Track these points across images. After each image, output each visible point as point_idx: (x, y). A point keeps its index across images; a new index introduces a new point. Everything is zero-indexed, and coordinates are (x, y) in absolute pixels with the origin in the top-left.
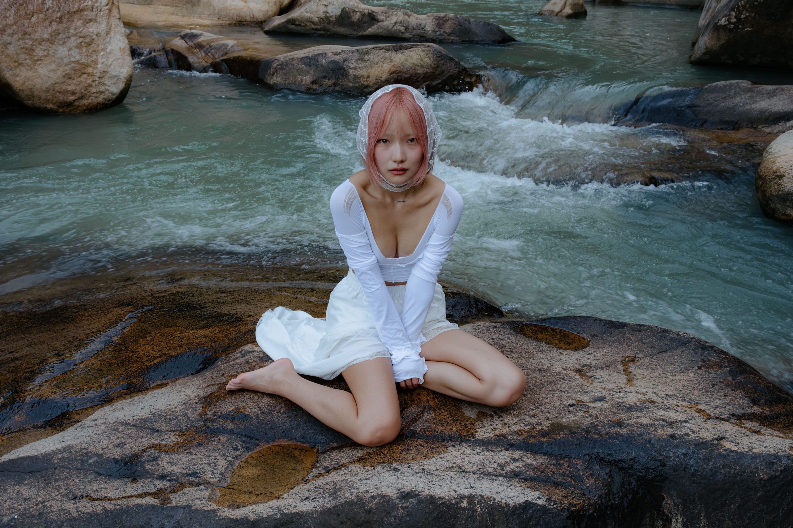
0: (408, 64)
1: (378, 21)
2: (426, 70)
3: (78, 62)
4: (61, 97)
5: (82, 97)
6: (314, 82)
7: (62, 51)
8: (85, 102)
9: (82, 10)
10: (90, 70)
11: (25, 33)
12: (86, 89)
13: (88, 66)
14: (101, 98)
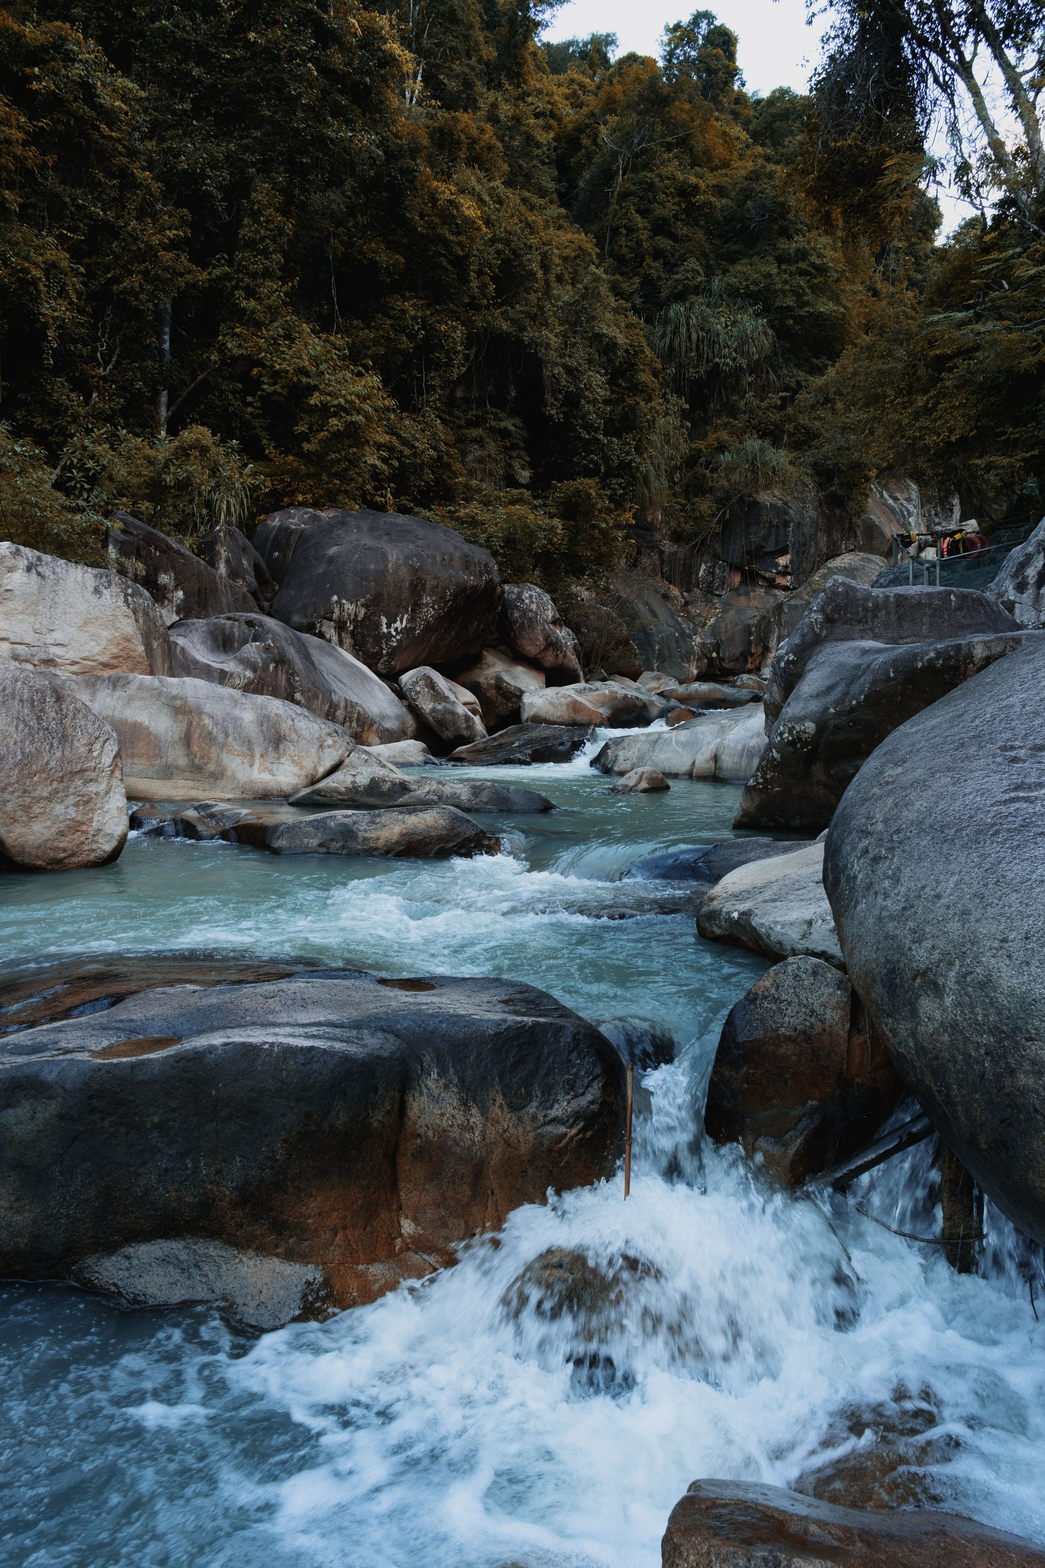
0: (421, 826)
1: (410, 791)
2: (439, 832)
3: (73, 820)
4: (52, 854)
5: (73, 855)
6: (321, 845)
7: (59, 809)
8: (75, 859)
9: (85, 770)
10: (84, 828)
11: (25, 791)
12: (78, 846)
13: (83, 823)
14: (92, 856)
